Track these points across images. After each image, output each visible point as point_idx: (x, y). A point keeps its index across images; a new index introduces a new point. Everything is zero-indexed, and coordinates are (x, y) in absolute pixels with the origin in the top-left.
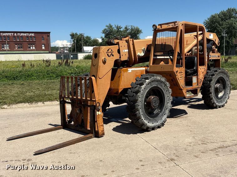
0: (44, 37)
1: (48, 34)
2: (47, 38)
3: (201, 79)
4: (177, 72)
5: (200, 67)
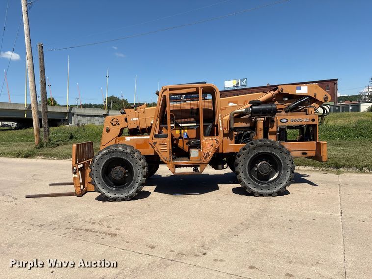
0: (329, 85)
1: (335, 82)
2: (333, 86)
3: (208, 154)
4: (155, 143)
5: (206, 138)
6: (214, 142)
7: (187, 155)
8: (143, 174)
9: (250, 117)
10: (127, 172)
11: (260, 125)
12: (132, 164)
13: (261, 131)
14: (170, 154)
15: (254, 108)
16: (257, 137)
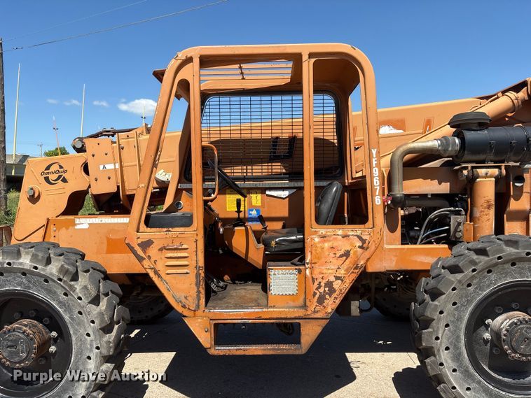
3: (329, 284)
4: (146, 245)
5: (323, 230)
6: (352, 245)
7: (260, 277)
8: (104, 351)
10: (55, 340)
11: (486, 189)
12: (66, 317)
13: (489, 207)
14: (198, 284)
16: (474, 227)
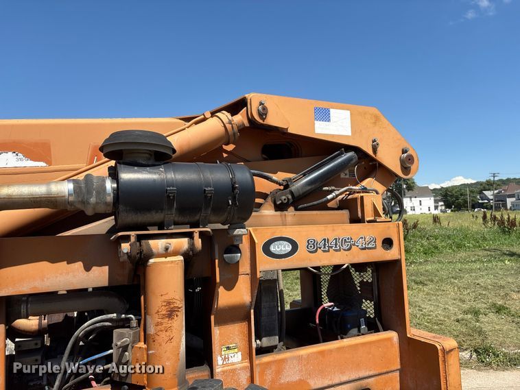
9: (112, 231)
15: (127, 176)
16: (148, 355)
